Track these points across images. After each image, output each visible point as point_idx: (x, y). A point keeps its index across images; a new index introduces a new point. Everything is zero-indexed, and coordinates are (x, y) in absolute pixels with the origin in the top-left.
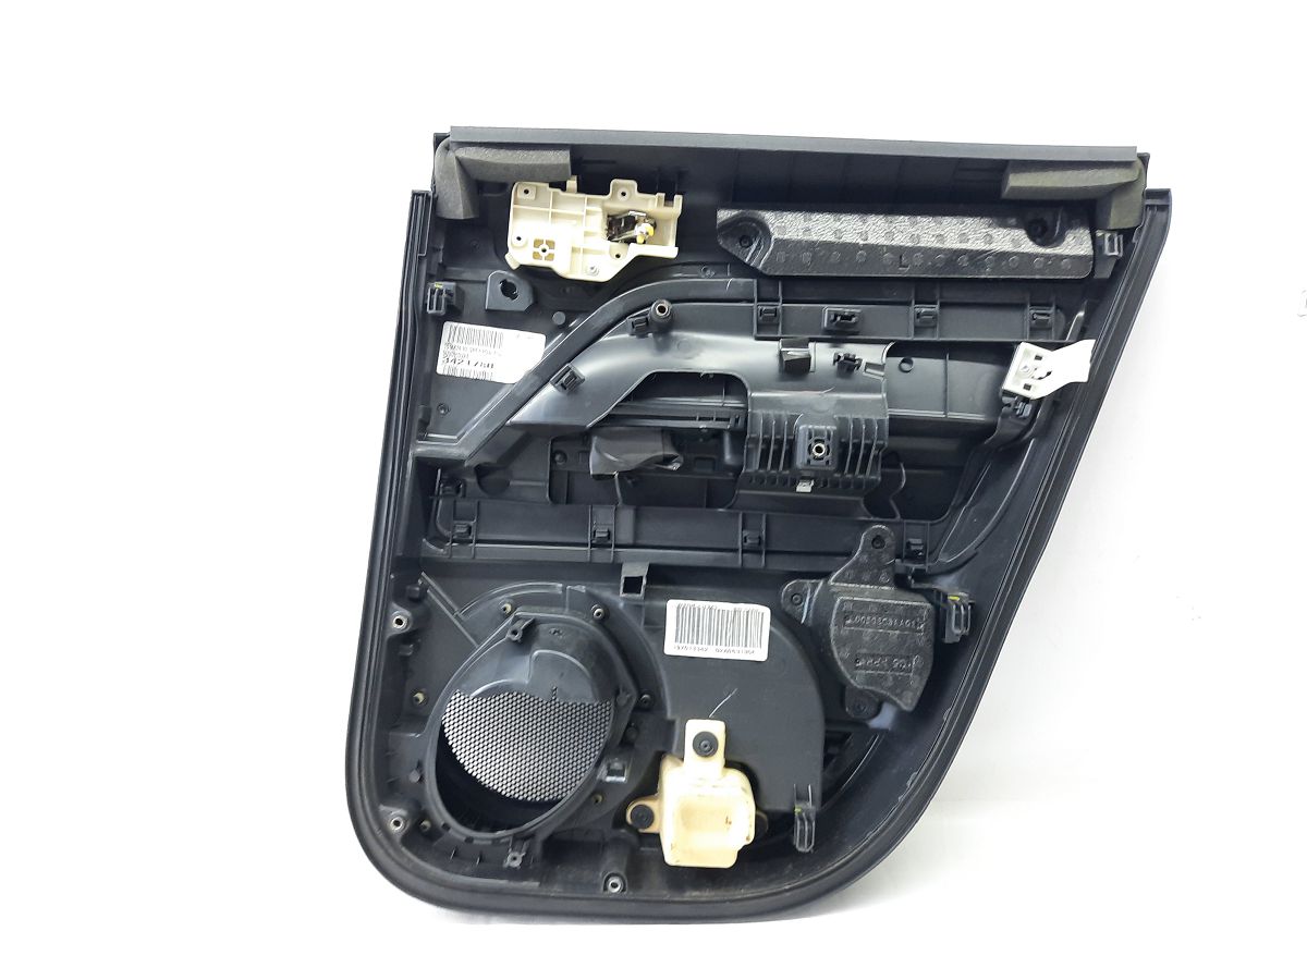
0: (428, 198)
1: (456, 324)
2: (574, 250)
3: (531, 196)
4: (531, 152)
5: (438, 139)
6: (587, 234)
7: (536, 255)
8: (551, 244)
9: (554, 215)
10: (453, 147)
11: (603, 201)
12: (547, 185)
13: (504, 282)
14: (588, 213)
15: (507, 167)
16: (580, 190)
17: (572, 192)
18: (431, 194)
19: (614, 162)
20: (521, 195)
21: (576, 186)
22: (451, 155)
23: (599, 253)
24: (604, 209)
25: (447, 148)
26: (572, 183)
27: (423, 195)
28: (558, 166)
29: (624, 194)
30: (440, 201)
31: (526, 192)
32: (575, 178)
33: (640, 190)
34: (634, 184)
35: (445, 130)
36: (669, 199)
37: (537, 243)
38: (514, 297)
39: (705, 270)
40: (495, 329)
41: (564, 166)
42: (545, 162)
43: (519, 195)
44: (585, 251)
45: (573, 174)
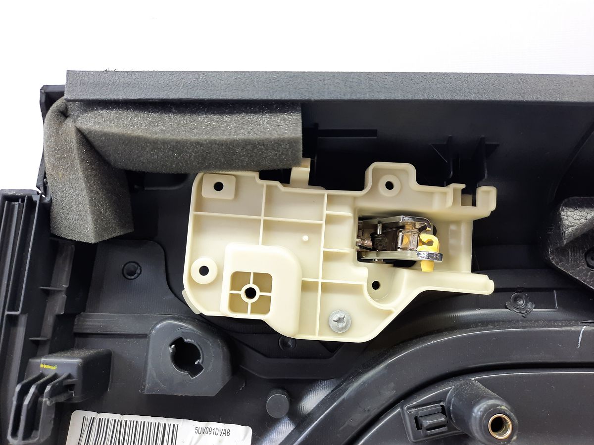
0: (31, 203)
1: (91, 414)
2: (306, 287)
3: (227, 193)
4: (227, 118)
5: (49, 97)
6: (329, 257)
7: (234, 302)
8: (264, 280)
9: (269, 227)
10: (74, 109)
11: (355, 198)
12: (256, 175)
13: (179, 343)
14: (330, 220)
15: (178, 147)
16: (315, 180)
17: (299, 184)
18: (36, 198)
19: (374, 133)
20: (208, 192)
21: (307, 177)
22: (69, 126)
23: (351, 290)
24: (355, 210)
25: (64, 114)
26: (302, 171)
27: (23, 198)
28: (279, 143)
29: (390, 186)
30: (55, 208)
31: (219, 187)
32: (308, 162)
33: (421, 180)
34: (410, 170)
35: (58, 80)
36: (470, 193)
37: (238, 278)
38: (195, 370)
39: (516, 300)
40: (162, 421)
41: (291, 142)
42: (252, 136)
43: (205, 194)
44: (327, 288)
45: (305, 155)
